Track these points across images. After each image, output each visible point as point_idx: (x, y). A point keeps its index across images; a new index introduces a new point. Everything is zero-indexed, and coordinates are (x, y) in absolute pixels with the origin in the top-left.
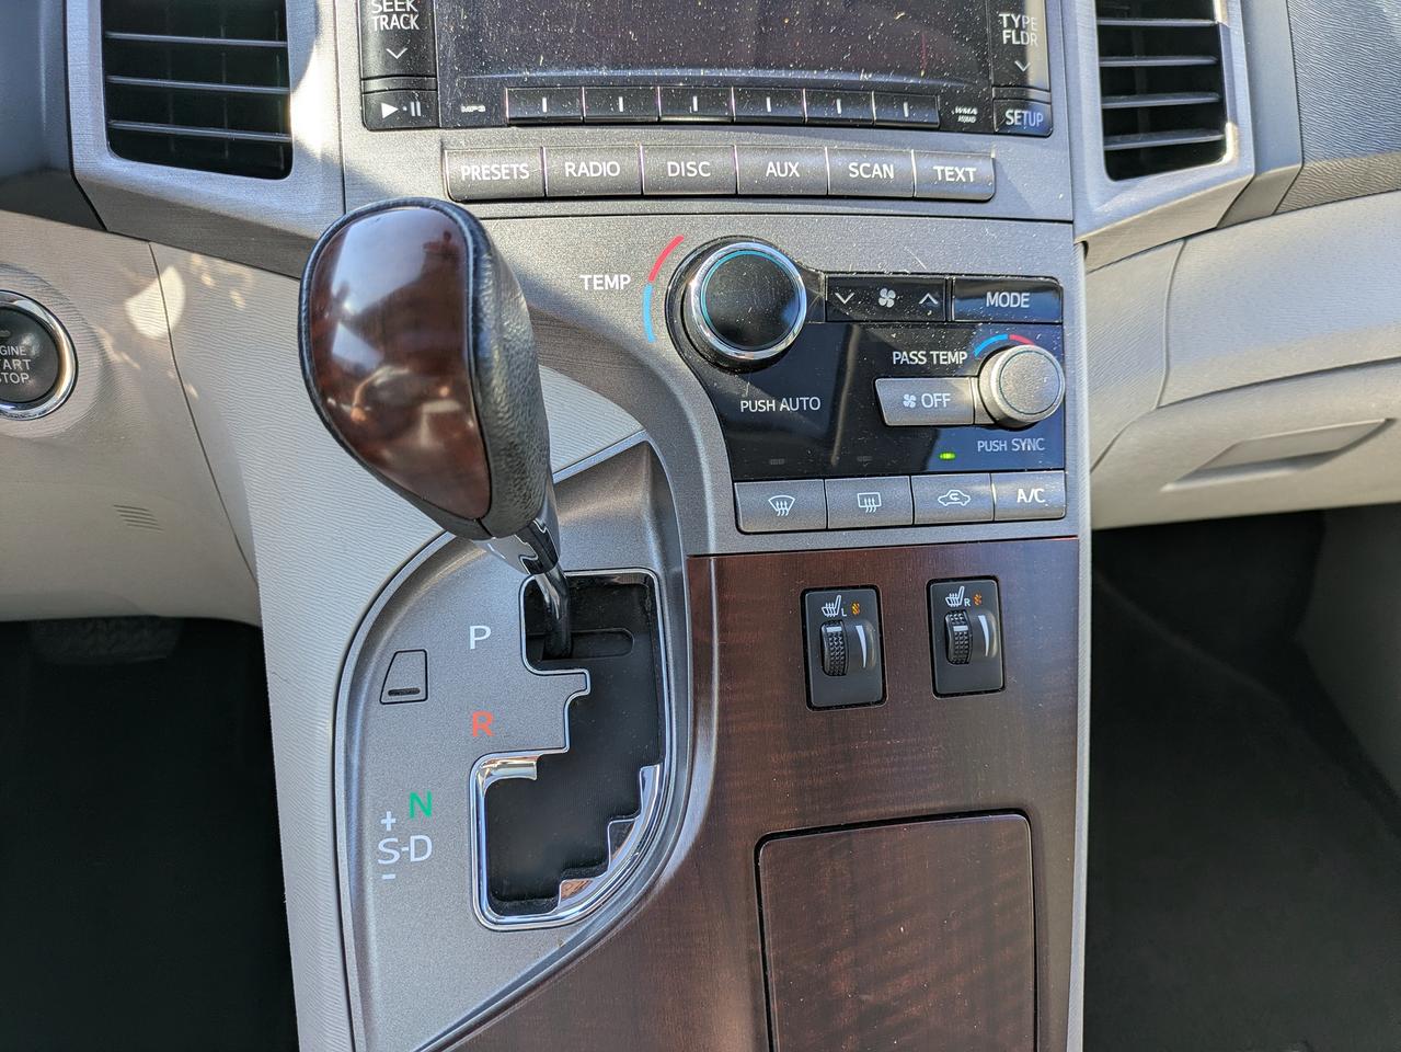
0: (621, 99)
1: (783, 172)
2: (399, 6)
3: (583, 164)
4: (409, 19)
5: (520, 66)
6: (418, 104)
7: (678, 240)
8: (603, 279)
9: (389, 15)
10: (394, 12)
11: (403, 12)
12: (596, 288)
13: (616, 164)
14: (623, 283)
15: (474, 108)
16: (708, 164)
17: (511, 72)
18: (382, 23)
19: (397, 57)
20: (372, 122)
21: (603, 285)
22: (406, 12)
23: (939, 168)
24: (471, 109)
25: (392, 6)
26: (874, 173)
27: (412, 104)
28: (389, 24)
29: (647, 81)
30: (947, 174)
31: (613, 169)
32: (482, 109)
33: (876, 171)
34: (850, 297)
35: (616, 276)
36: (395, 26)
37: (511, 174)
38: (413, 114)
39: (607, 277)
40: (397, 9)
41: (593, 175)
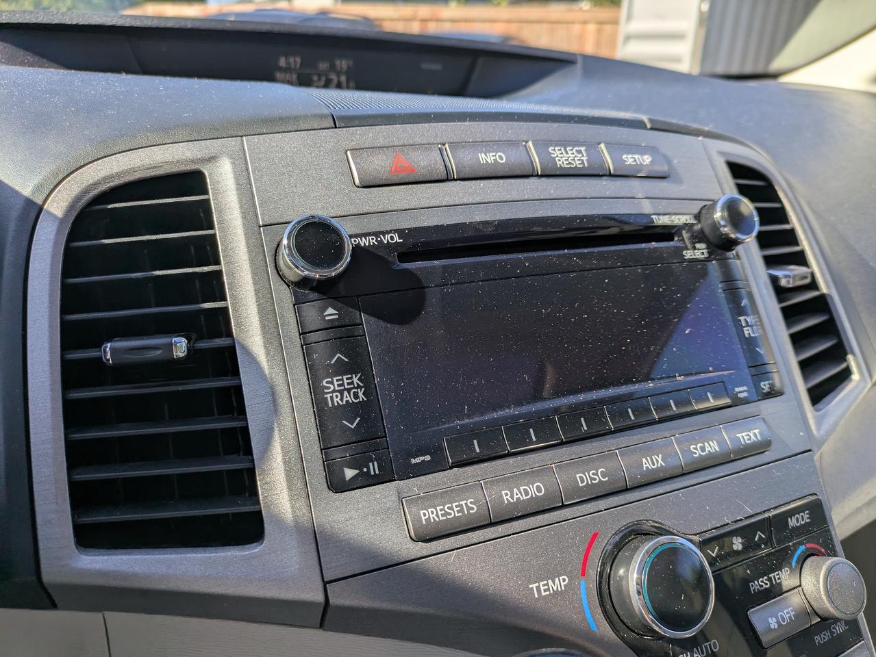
0: (531, 430)
1: (654, 465)
2: (348, 384)
3: (515, 490)
4: (358, 392)
5: (451, 417)
6: (375, 463)
7: (595, 536)
8: (547, 584)
9: (341, 392)
10: (345, 389)
11: (352, 388)
12: (543, 594)
13: (539, 484)
14: (563, 584)
15: (422, 458)
16: (603, 470)
17: (444, 423)
18: (335, 400)
19: (353, 427)
20: (337, 485)
21: (548, 590)
22: (354, 388)
23: (739, 435)
24: (418, 460)
25: (342, 385)
26: (707, 449)
27: (371, 464)
28: (342, 400)
29: (546, 413)
30: (746, 438)
31: (539, 489)
32: (428, 458)
33: (708, 449)
34: (716, 550)
35: (557, 579)
36: (347, 401)
37: (461, 511)
38: (372, 473)
39: (550, 581)
40: (347, 387)
41: (525, 498)
